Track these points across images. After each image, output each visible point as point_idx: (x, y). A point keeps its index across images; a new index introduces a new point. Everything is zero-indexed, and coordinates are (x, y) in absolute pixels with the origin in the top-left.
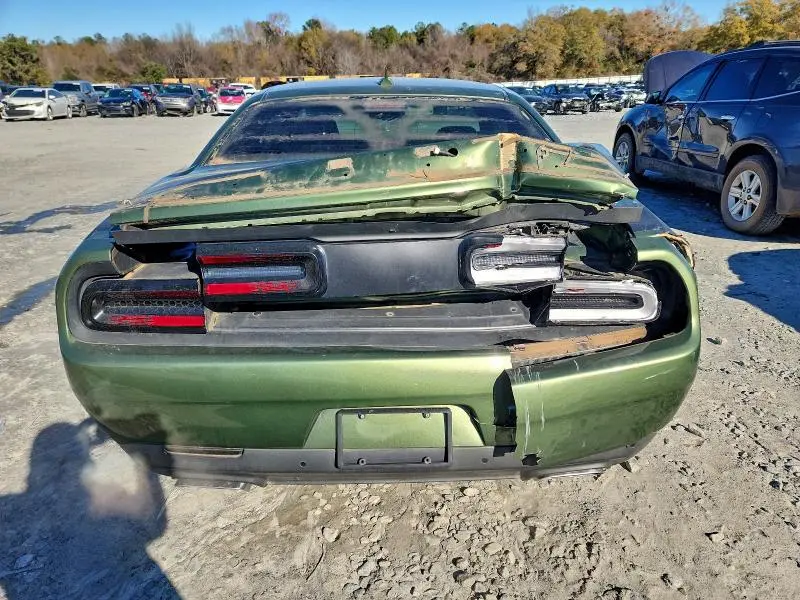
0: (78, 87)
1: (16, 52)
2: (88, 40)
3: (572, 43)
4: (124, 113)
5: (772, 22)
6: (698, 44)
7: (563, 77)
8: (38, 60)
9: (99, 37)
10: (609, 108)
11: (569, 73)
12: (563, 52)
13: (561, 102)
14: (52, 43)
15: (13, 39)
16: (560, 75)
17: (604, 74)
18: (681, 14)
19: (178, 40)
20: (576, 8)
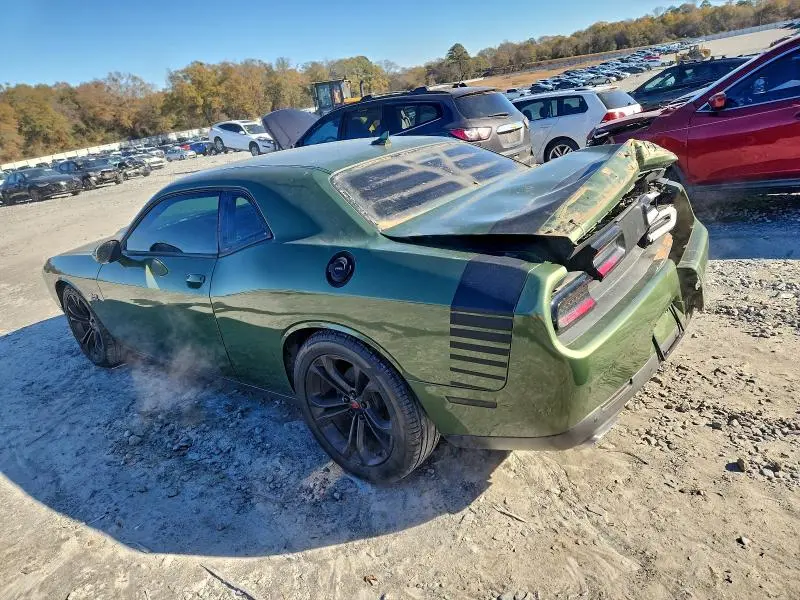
3: (26, 120)
5: (214, 85)
6: (162, 108)
7: (33, 156)
10: (137, 174)
11: (39, 150)
12: (20, 130)
13: (90, 176)
16: (27, 154)
17: (80, 146)
18: (132, 84)
20: (13, 85)
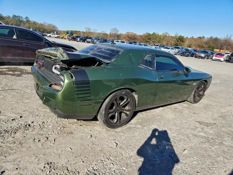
0: (180, 48)
1: (180, 39)
2: (200, 38)
4: (186, 55)
8: (184, 41)
9: (204, 37)
14: (191, 38)
15: (181, 36)
19: (225, 39)
